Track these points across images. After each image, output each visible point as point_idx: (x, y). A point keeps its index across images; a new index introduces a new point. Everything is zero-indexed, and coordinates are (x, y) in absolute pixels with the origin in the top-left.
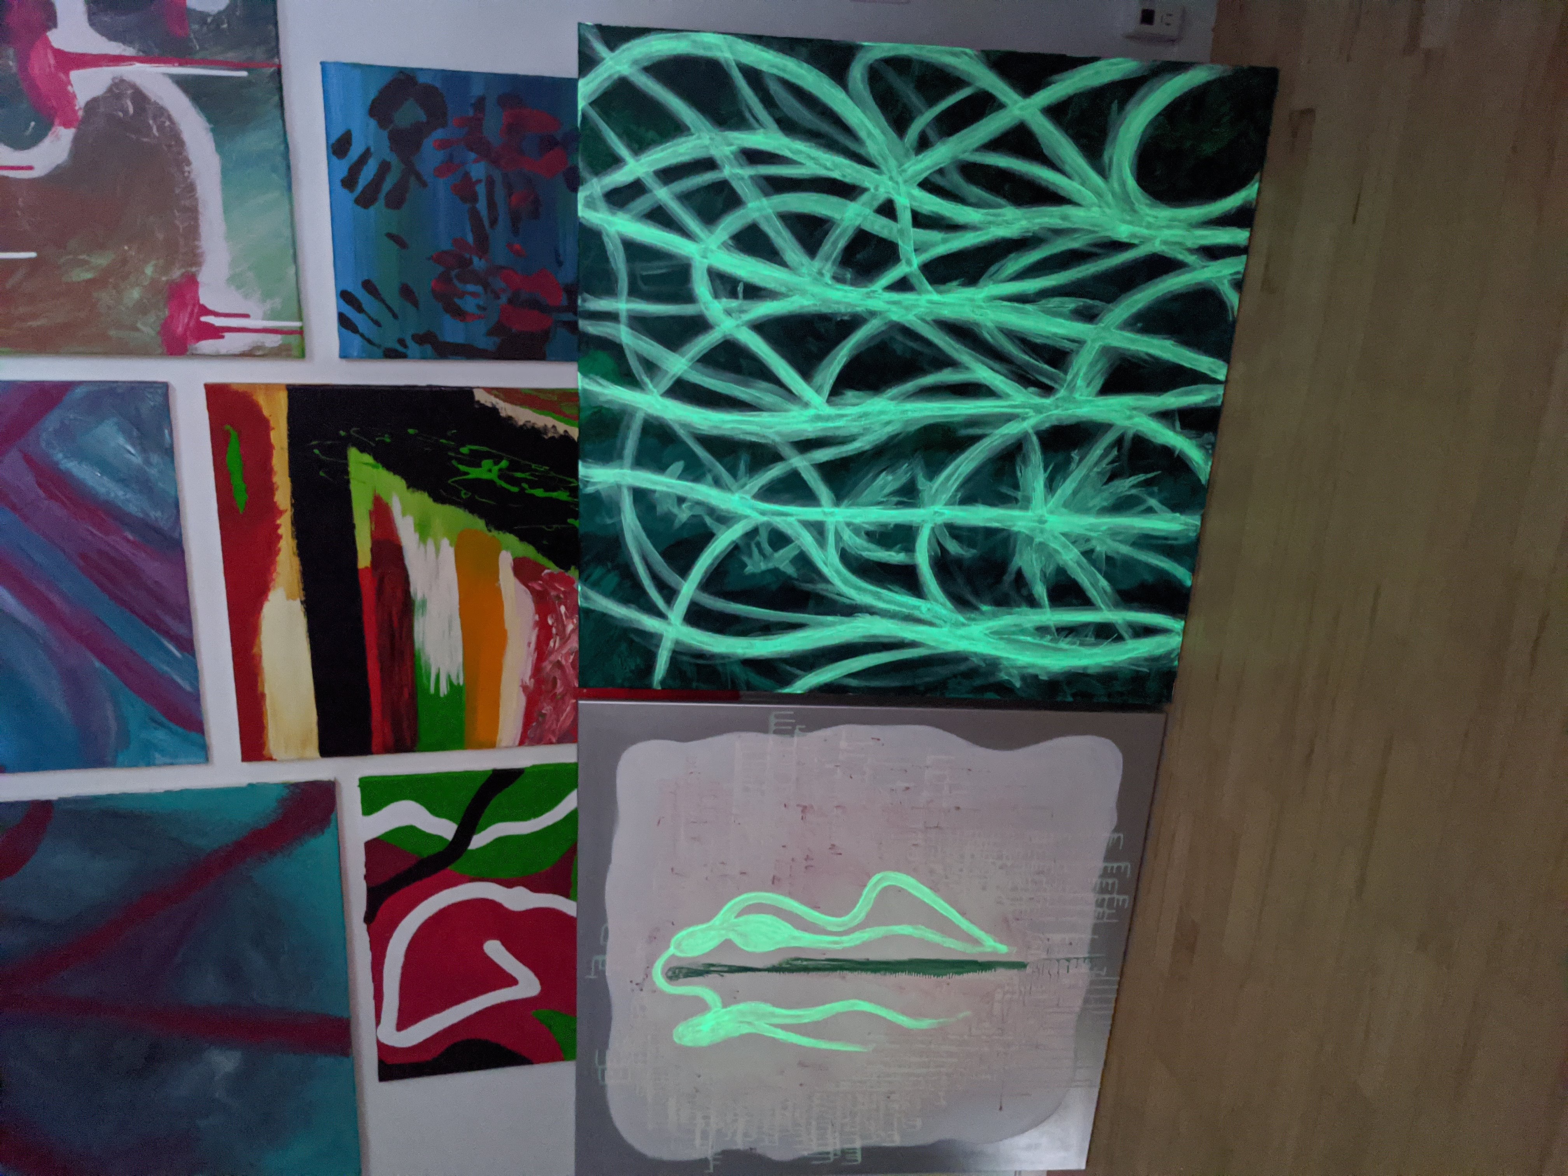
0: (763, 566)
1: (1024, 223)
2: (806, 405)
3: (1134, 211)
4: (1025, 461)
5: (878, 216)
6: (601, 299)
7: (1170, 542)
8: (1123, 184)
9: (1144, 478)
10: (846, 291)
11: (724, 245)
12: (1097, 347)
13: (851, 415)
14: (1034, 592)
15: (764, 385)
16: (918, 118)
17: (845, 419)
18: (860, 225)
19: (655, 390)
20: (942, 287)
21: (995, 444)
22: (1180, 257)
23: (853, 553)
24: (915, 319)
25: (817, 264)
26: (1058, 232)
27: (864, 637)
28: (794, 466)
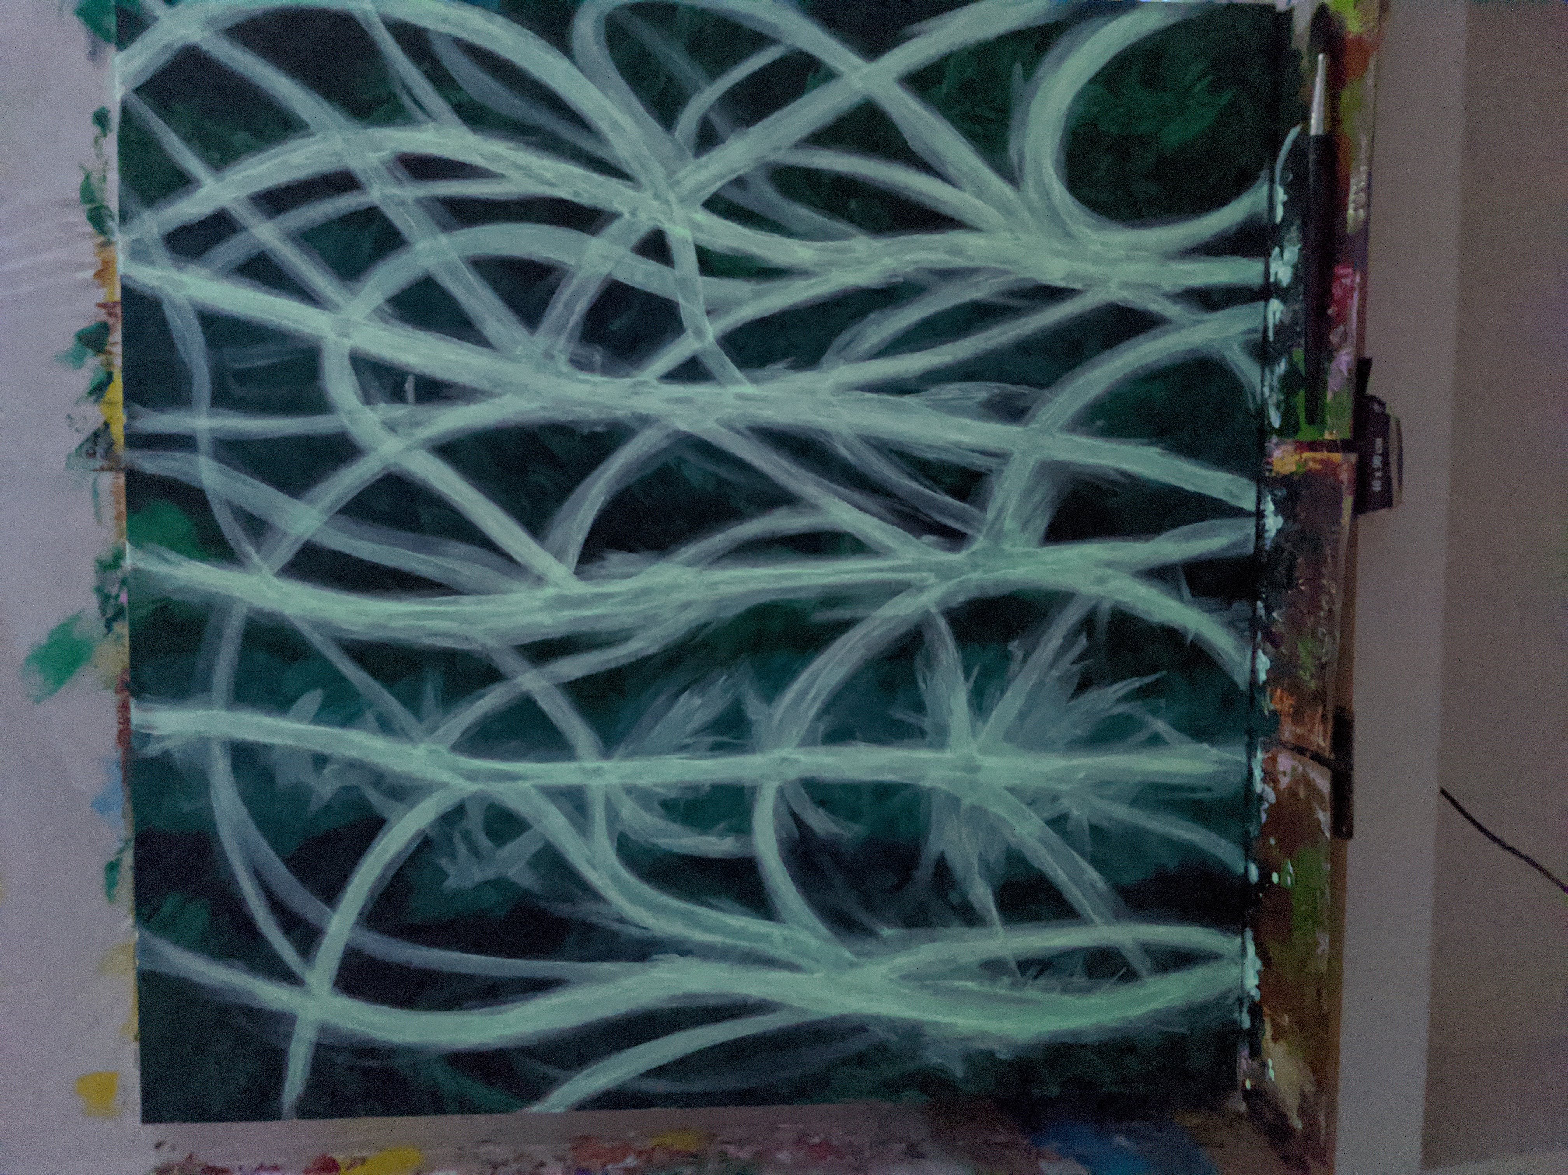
0: (479, 875)
1: (889, 262)
2: (540, 580)
3: (1068, 235)
4: (930, 662)
5: (640, 257)
6: (163, 412)
7: (1198, 796)
8: (1047, 194)
9: (1137, 685)
10: (595, 384)
11: (378, 312)
12: (1032, 463)
13: (620, 594)
14: (972, 898)
15: (463, 548)
16: (694, 98)
17: (610, 601)
18: (610, 274)
19: (265, 567)
20: (759, 373)
21: (875, 633)
22: (1155, 307)
23: (641, 841)
24: (715, 426)
25: (541, 339)
26: (947, 275)
27: (673, 998)
28: (524, 689)
